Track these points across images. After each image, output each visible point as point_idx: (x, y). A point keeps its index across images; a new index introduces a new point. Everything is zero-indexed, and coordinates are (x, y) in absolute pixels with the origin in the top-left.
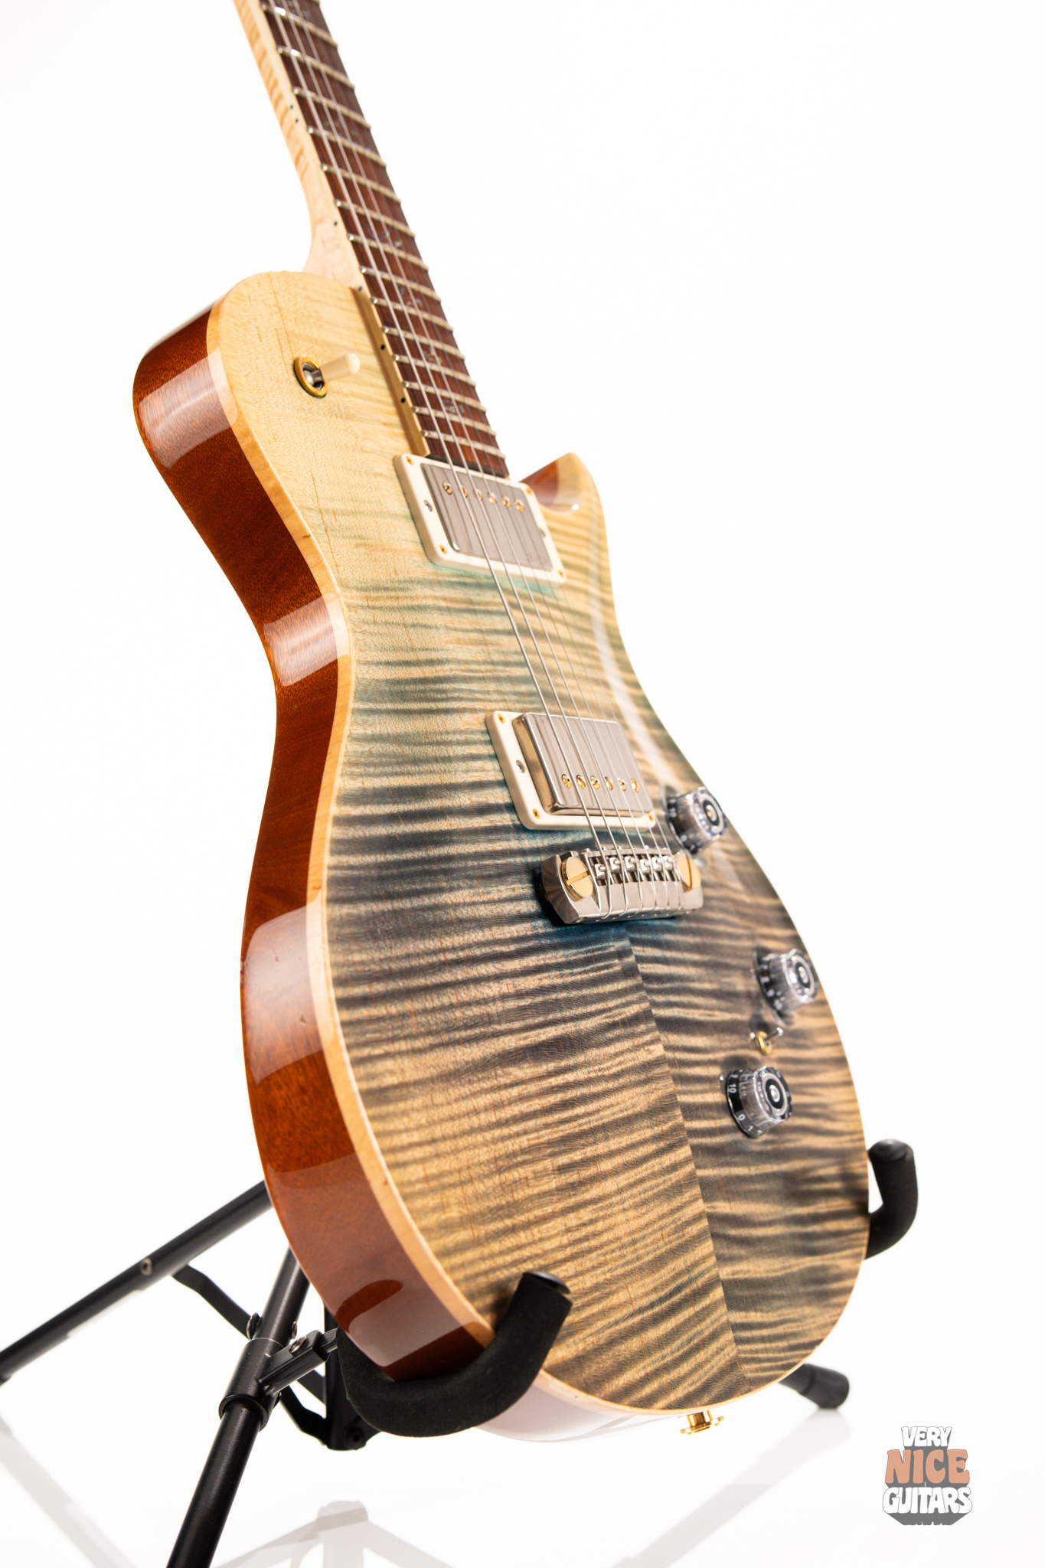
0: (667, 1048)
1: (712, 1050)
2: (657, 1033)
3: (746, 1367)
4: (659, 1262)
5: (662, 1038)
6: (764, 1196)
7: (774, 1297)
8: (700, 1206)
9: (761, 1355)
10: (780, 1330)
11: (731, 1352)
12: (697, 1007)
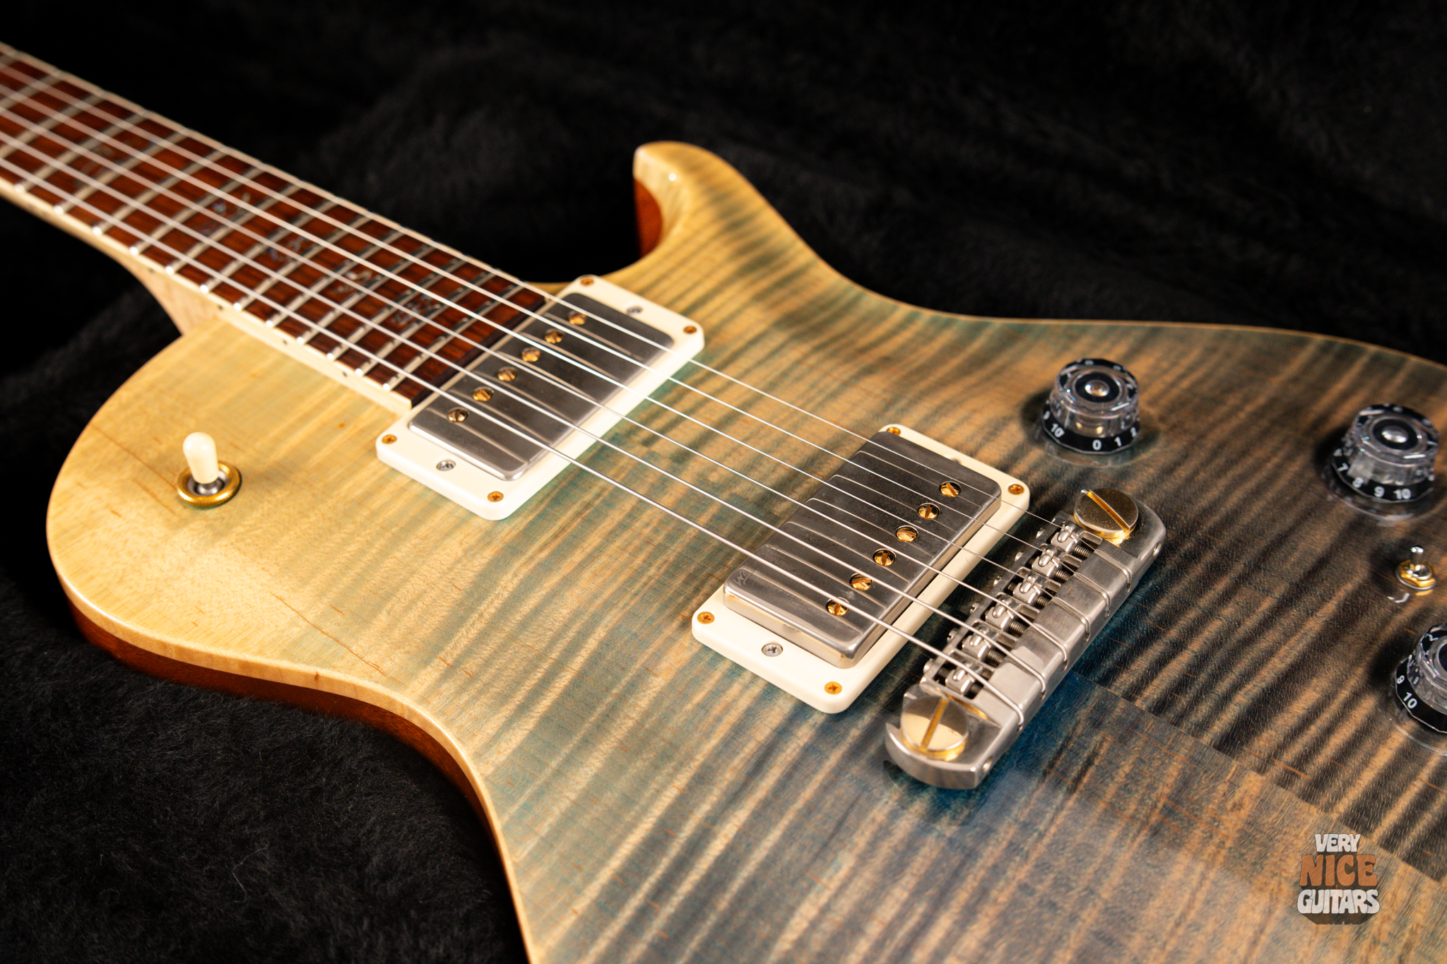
2: (1233, 763)
5: (1246, 761)
12: (1271, 653)
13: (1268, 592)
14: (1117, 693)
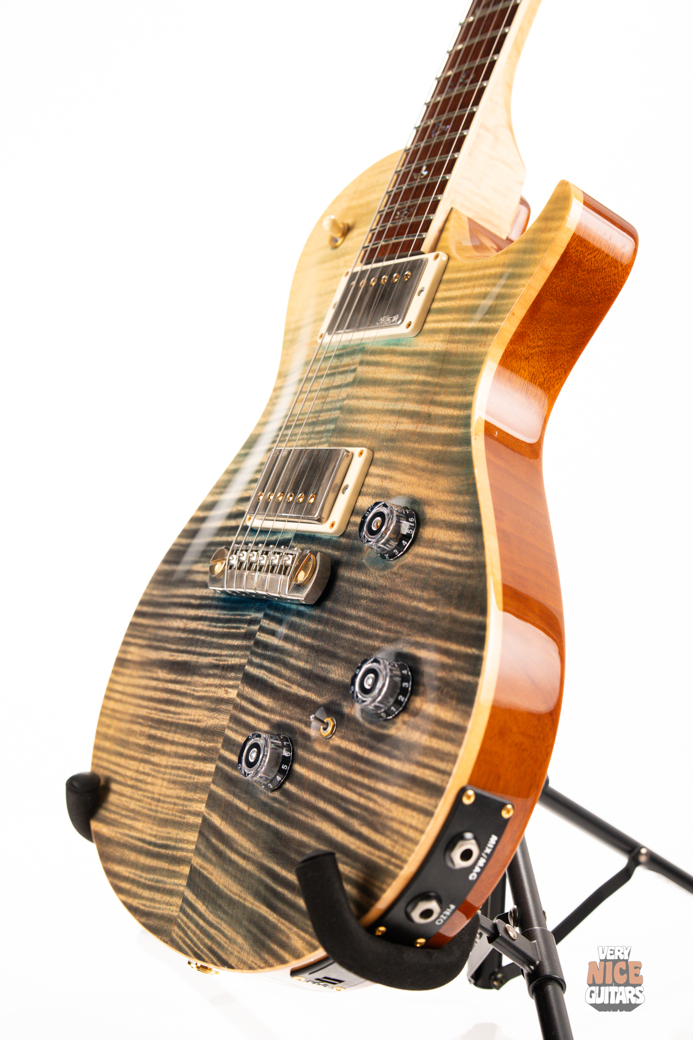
0: (239, 695)
1: (272, 711)
2: (239, 682)
3: (176, 929)
4: (164, 822)
5: (240, 687)
6: (251, 836)
7: (220, 907)
8: (202, 808)
9: (189, 932)
10: (213, 932)
11: (174, 911)
12: (280, 676)
13: (307, 662)
14: (261, 623)
